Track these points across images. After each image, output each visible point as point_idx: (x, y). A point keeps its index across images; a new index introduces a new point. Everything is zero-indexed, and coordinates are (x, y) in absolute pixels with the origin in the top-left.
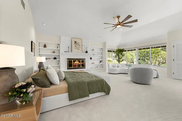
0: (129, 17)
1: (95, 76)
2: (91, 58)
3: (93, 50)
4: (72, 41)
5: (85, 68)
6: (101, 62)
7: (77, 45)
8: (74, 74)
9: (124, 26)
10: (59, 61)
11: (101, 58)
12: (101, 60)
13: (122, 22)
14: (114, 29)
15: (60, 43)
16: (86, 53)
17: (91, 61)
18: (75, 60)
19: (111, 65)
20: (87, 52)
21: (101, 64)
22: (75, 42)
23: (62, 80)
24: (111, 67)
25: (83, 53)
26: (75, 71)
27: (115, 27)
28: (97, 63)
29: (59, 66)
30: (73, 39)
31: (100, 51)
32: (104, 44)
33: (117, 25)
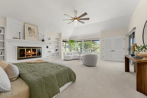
0: (85, 14)
1: (59, 65)
2: (47, 47)
3: (50, 39)
4: (24, 26)
5: (41, 57)
6: (57, 50)
7: (31, 32)
8: (33, 66)
9: (79, 21)
10: (4, 49)
11: (57, 47)
12: (57, 48)
13: (79, 17)
14: (71, 22)
15: (6, 26)
16: (43, 42)
17: (48, 50)
18: (28, 49)
19: (66, 53)
20: (43, 40)
21: (57, 52)
22: (29, 29)
23: (14, 79)
24: (66, 55)
25: (40, 42)
26: (32, 62)
27: (73, 20)
28: (53, 51)
29: (4, 56)
30: (26, 25)
31: (56, 40)
32: (60, 35)
33: (75, 19)
